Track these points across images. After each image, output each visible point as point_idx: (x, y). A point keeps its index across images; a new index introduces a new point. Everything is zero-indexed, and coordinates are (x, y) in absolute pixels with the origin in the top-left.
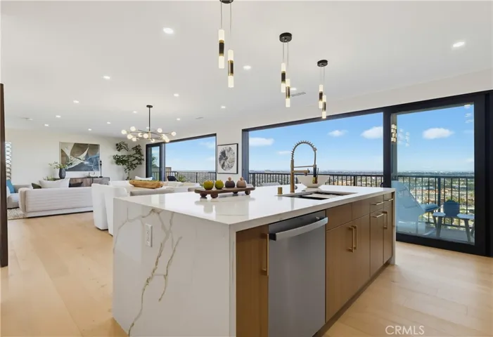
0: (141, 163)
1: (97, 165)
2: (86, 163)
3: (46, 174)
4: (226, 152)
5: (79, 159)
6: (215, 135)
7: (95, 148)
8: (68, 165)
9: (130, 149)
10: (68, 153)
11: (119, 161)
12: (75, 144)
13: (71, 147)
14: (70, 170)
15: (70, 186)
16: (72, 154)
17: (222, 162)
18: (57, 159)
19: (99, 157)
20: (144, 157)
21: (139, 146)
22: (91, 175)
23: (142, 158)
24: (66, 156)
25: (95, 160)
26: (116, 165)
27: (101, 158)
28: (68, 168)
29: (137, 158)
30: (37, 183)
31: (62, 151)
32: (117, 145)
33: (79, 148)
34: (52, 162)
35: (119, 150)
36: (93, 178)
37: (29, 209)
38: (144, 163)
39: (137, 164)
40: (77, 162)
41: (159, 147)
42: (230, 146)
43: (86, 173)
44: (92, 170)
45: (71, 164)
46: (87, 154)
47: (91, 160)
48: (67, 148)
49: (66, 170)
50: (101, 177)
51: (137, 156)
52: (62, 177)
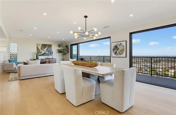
0: (68, 53)
1: (51, 53)
2: (47, 52)
3: (31, 57)
4: (118, 46)
5: (44, 51)
6: (110, 37)
7: (50, 46)
8: (40, 53)
9: (64, 46)
10: (40, 48)
11: (59, 51)
12: (42, 44)
13: (41, 46)
14: (40, 55)
15: (41, 63)
16: (41, 49)
17: (115, 51)
18: (35, 51)
19: (52, 50)
20: (70, 50)
21: (68, 45)
22: (49, 58)
23: (69, 50)
24: (39, 49)
25: (50, 51)
26: (58, 54)
27: (53, 50)
28: (39, 54)
29: (66, 50)
30: (26, 62)
31: (37, 48)
32: (59, 45)
33: (44, 46)
34: (33, 52)
35: (59, 47)
36: (49, 59)
37: (21, 75)
38: (70, 52)
39: (67, 53)
40: (43, 52)
41: (77, 45)
42: (121, 42)
43: (47, 57)
44: (49, 55)
45: (41, 53)
46: (47, 49)
47: (48, 51)
48: (39, 46)
49: (39, 55)
50: (53, 58)
51: (67, 49)
52: (37, 59)
